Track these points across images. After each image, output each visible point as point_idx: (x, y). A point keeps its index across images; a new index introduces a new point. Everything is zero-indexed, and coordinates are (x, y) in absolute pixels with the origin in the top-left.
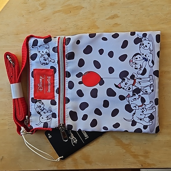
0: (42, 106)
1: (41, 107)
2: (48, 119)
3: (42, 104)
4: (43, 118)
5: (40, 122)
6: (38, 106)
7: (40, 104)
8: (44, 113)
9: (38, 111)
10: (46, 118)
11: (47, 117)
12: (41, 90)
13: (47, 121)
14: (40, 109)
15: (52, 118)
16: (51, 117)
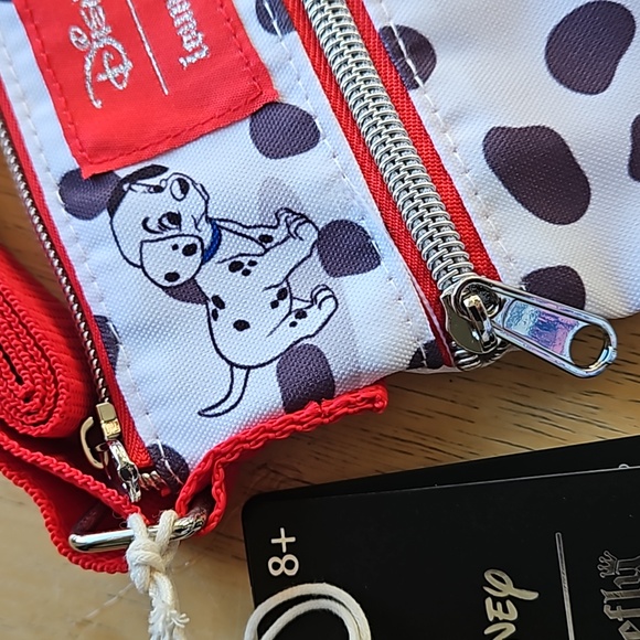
0: (191, 207)
1: (187, 226)
2: (301, 314)
3: (185, 190)
4: (241, 325)
5: (240, 374)
6: (153, 225)
7: (164, 203)
8: (235, 267)
9: (172, 276)
10: (274, 305)
11: (282, 295)
12: (120, 79)
13: (297, 333)
14: (183, 242)
15: (331, 282)
16: (324, 278)
